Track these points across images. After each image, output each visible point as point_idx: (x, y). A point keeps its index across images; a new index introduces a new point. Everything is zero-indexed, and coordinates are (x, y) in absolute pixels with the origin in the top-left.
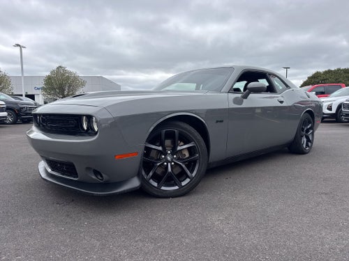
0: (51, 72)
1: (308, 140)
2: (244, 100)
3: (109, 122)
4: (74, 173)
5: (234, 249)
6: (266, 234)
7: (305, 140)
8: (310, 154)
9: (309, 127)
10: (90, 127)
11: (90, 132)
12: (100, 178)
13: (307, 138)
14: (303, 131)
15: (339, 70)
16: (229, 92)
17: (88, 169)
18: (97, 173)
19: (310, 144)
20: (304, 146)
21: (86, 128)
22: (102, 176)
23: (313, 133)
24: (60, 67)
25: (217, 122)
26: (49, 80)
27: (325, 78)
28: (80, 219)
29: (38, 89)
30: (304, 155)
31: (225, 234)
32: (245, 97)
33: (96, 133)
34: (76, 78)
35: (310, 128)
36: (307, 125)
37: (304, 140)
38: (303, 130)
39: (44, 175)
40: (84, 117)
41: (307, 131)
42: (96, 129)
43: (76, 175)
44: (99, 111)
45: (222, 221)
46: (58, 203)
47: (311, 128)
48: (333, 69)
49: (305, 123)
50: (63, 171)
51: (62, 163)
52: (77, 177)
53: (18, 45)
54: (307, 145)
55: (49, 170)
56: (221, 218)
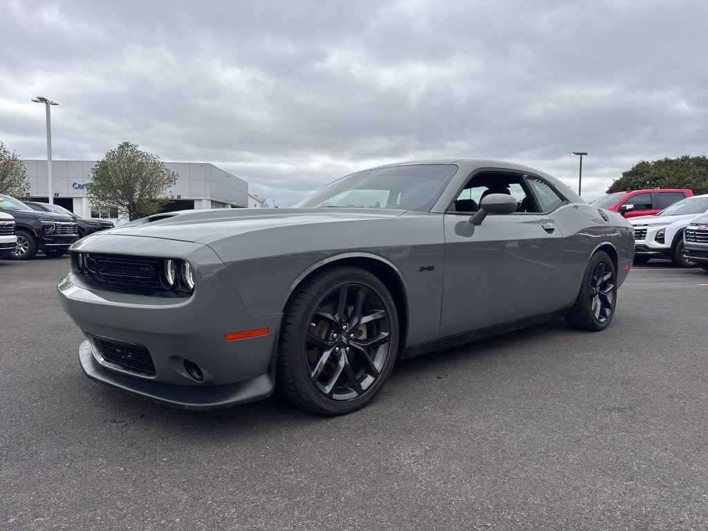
0: (108, 155)
1: (605, 304)
2: (476, 227)
3: (216, 271)
4: (149, 367)
5: (433, 508)
6: (494, 482)
7: (599, 303)
8: (609, 330)
9: (605, 278)
10: (180, 280)
11: (180, 289)
12: (197, 376)
13: (603, 299)
14: (595, 286)
15: (686, 159)
16: (445, 214)
17: (175, 358)
18: (191, 366)
19: (608, 311)
20: (597, 315)
21: (172, 282)
22: (200, 373)
23: (614, 291)
24: (127, 144)
25: (422, 269)
26: (103, 170)
27: (657, 175)
28: (155, 452)
29: (81, 187)
30: (596, 334)
31: (421, 482)
32: (478, 221)
33: (191, 292)
34: (157, 167)
35: (609, 281)
36: (601, 275)
37: (597, 302)
38: (594, 283)
39: (89, 370)
40: (170, 262)
41: (604, 286)
42: (191, 284)
43: (150, 369)
44: (196, 251)
45: (418, 458)
46: (114, 421)
47: (611, 280)
48: (673, 158)
49: (598, 270)
50: (125, 361)
51: (125, 348)
52: (154, 374)
53: (42, 100)
54: (603, 314)
55: (101, 360)
56: (417, 453)
